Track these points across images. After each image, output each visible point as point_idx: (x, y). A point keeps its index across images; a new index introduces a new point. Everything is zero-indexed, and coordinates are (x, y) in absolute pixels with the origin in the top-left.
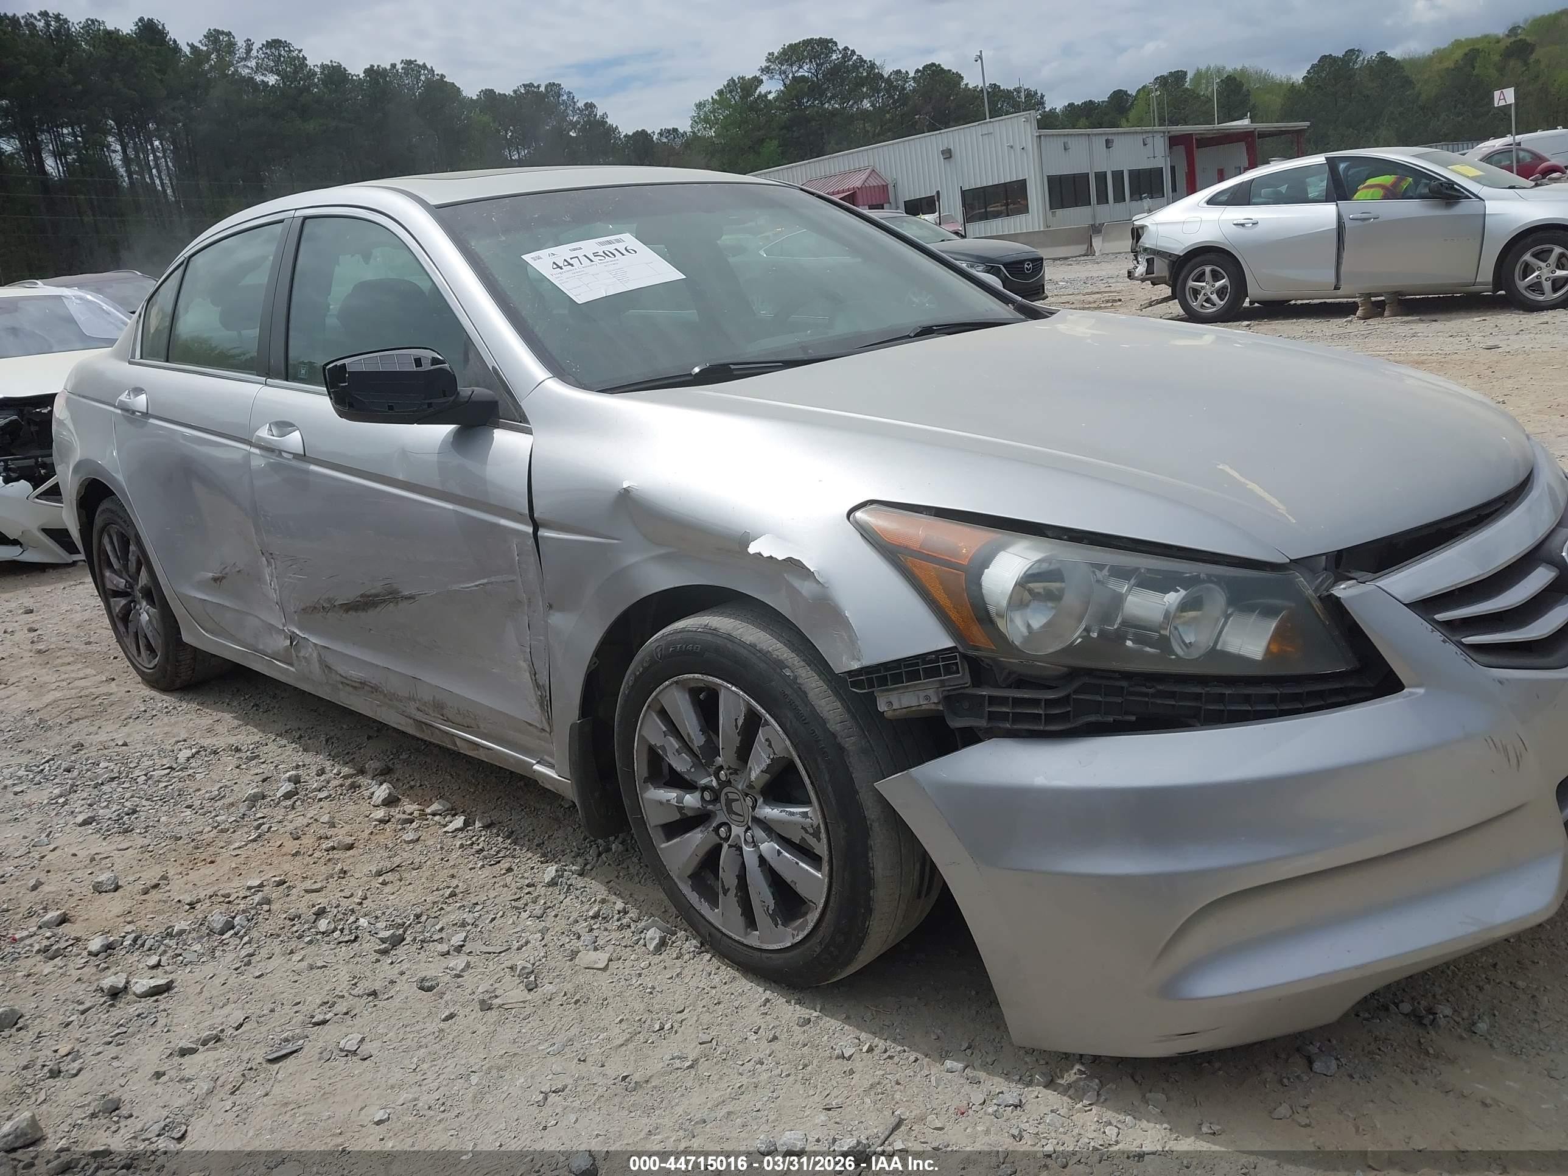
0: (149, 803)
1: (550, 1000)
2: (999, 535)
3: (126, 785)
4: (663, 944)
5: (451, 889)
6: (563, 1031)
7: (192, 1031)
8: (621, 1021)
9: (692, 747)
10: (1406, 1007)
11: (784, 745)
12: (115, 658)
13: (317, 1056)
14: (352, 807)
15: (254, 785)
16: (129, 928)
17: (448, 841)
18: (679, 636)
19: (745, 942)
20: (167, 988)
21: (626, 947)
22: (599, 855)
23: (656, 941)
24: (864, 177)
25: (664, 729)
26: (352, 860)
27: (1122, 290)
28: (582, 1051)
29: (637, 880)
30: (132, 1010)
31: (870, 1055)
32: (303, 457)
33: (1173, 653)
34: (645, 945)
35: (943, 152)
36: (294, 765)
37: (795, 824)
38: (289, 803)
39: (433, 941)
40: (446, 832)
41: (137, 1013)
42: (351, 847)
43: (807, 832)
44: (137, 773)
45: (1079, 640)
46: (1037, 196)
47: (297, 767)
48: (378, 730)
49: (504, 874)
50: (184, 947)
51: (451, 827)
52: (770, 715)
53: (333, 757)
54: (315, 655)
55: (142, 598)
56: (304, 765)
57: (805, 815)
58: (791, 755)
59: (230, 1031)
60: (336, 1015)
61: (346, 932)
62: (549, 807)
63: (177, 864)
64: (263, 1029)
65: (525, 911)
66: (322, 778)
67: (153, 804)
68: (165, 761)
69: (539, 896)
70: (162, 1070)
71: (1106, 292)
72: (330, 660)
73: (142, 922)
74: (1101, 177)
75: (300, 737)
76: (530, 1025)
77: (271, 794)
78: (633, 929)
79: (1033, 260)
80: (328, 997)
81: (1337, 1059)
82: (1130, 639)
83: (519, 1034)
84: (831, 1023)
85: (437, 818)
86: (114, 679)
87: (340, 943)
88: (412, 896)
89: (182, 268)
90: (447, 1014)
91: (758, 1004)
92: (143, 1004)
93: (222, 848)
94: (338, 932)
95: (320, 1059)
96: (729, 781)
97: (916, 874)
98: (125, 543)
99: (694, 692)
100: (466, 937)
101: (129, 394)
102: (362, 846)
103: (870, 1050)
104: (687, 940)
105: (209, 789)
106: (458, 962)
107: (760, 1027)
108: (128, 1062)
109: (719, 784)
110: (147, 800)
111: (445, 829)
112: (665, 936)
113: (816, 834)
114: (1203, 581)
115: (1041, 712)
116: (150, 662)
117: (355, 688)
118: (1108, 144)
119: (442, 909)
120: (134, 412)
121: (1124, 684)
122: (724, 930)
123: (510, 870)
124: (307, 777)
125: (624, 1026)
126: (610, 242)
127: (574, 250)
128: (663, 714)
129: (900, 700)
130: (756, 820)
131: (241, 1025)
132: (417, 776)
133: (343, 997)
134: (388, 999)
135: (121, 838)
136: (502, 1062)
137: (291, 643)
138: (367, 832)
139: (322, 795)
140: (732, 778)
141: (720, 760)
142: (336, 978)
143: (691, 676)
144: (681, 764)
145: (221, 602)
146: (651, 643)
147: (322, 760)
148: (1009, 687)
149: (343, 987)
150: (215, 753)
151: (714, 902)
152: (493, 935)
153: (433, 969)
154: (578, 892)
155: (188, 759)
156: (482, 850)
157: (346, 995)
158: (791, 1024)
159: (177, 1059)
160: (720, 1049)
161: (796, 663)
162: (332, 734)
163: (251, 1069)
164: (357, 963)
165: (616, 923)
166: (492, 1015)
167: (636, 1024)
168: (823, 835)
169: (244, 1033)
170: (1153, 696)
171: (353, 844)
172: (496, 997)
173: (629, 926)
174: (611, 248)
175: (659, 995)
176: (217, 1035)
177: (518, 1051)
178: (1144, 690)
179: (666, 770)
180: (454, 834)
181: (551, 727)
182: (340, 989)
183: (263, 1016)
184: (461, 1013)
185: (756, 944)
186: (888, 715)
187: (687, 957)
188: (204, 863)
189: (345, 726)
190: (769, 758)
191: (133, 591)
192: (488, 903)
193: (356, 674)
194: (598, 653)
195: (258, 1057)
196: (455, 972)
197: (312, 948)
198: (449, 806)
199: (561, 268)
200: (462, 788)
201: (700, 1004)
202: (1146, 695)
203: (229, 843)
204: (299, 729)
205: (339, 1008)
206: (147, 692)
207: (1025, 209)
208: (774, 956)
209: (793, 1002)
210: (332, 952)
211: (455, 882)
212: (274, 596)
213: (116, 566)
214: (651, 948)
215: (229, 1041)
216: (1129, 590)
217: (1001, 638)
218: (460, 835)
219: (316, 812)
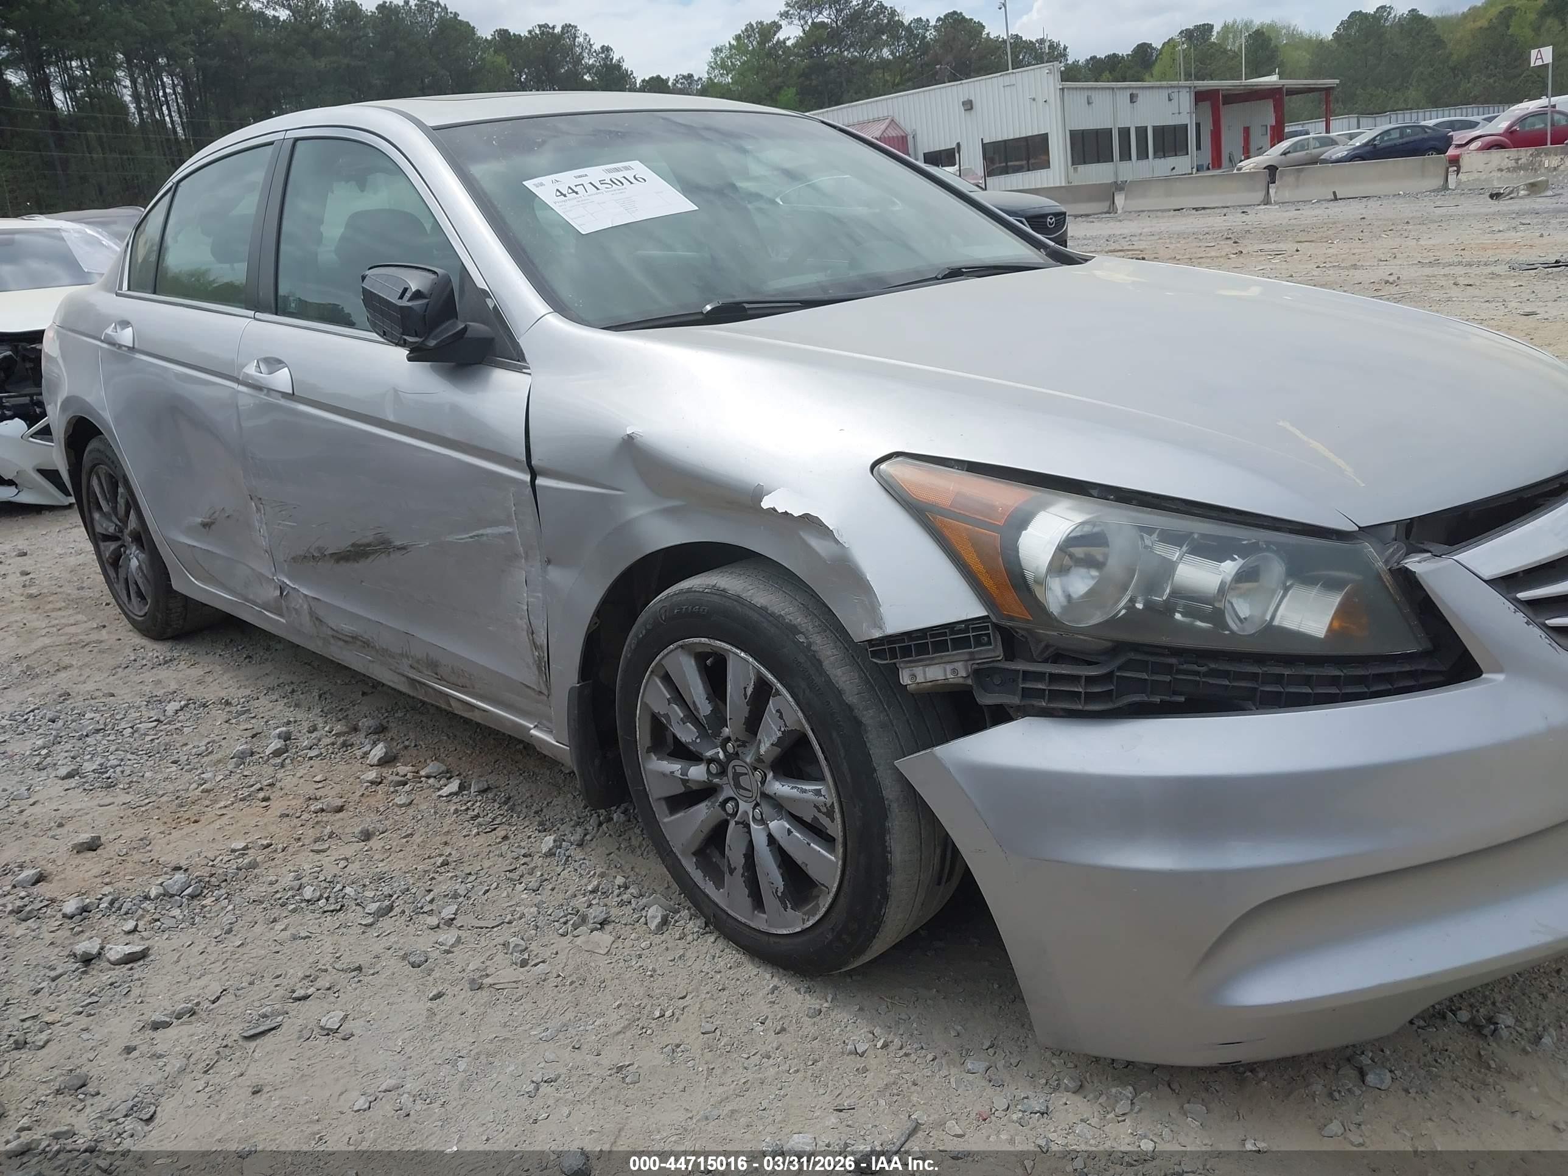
0: (134, 756)
1: (544, 981)
2: (1039, 494)
3: (111, 738)
4: (665, 922)
5: (443, 858)
6: (557, 1016)
7: (167, 1004)
8: (619, 1006)
9: (698, 716)
10: (1464, 1015)
11: (796, 718)
12: (107, 604)
13: (295, 1036)
14: (342, 767)
15: (243, 740)
16: (107, 889)
17: (442, 805)
18: (684, 597)
19: (752, 925)
20: (143, 955)
21: (626, 925)
22: (600, 824)
23: (659, 920)
24: (883, 127)
25: (669, 696)
26: (340, 823)
27: (1145, 249)
28: (577, 1038)
29: (639, 853)
30: (105, 978)
31: (884, 1052)
32: (291, 396)
33: (1227, 627)
34: (646, 924)
35: (964, 103)
36: (285, 720)
37: (807, 801)
38: (278, 760)
39: (424, 913)
40: (440, 796)
41: (110, 981)
42: (340, 809)
43: (819, 811)
44: (123, 725)
45: (1123, 612)
46: (1058, 150)
47: (289, 723)
48: (373, 687)
49: (500, 843)
50: (163, 912)
51: (445, 791)
52: (782, 683)
53: (324, 714)
54: (305, 606)
55: (132, 542)
56: (295, 722)
57: (818, 793)
58: (804, 727)
59: (206, 1004)
60: (318, 990)
61: (332, 900)
62: (548, 772)
63: (160, 823)
64: (241, 1003)
65: (521, 883)
66: (314, 735)
67: (138, 758)
68: (152, 713)
69: (536, 867)
70: (133, 1044)
71: (1128, 250)
72: (321, 613)
73: (121, 883)
74: (1125, 133)
75: (293, 691)
76: (522, 1007)
77: (261, 750)
78: (633, 905)
79: (1056, 215)
80: (311, 970)
81: (1391, 1071)
82: (1179, 612)
83: (511, 1017)
84: (843, 1016)
85: (431, 781)
86: (104, 627)
87: (325, 912)
88: (402, 863)
89: (169, 195)
90: (435, 992)
91: (765, 991)
92: (117, 972)
93: (207, 806)
94: (324, 901)
95: (299, 1038)
96: (737, 754)
97: (937, 860)
98: (115, 486)
99: (701, 658)
100: (457, 910)
101: (115, 328)
102: (352, 809)
103: (885, 1046)
104: (690, 919)
105: (196, 744)
106: (448, 937)
107: (767, 1017)
108: (99, 1033)
109: (726, 756)
110: (132, 753)
111: (439, 793)
112: (668, 915)
113: (830, 814)
114: (1261, 550)
115: (1081, 690)
116: (140, 610)
117: (346, 642)
118: (1133, 98)
119: (433, 878)
120: (120, 346)
121: (1173, 661)
122: (730, 912)
123: (505, 838)
124: (298, 734)
125: (622, 1011)
126: (617, 170)
127: (580, 177)
128: (667, 679)
129: (925, 673)
130: (764, 795)
131: (218, 998)
132: (412, 736)
133: (326, 971)
134: (373, 974)
135: (104, 793)
136: (491, 1047)
137: (281, 593)
138: (359, 793)
139: (312, 753)
140: (740, 750)
141: (726, 731)
142: (319, 951)
143: (696, 640)
144: (687, 734)
145: (209, 548)
146: (655, 604)
147: (314, 716)
148: (1046, 661)
149: (326, 960)
150: (205, 706)
151: (719, 884)
152: (487, 908)
153: (423, 943)
154: (577, 865)
155: (177, 712)
156: (477, 816)
157: (330, 969)
158: (800, 1015)
159: (149, 1033)
160: (724, 1041)
161: (810, 628)
162: (326, 689)
163: (226, 1046)
164: (343, 934)
165: (616, 899)
166: (483, 996)
167: (634, 1010)
168: (837, 815)
169: (221, 1006)
170: (1205, 675)
171: (342, 806)
172: (487, 975)
173: (630, 902)
174: (619, 176)
175: (660, 978)
176: (192, 1009)
177: (509, 1035)
178: (1195, 668)
179: (670, 740)
180: (449, 798)
181: (549, 689)
182: (323, 962)
183: (242, 988)
184: (450, 992)
185: (764, 927)
186: (912, 687)
187: (690, 938)
188: (187, 822)
189: (339, 682)
190: (780, 730)
191: (123, 535)
192: (482, 873)
193: (348, 627)
194: (598, 613)
195: (234, 1033)
196: (444, 948)
197: (296, 917)
198: (443, 768)
199: (565, 196)
200: (458, 749)
201: (704, 989)
202: (1197, 673)
203: (215, 802)
204: (292, 683)
205: (323, 982)
206: (137, 640)
207: (1046, 165)
208: (782, 941)
209: (802, 990)
210: (317, 921)
211: (448, 850)
212: (264, 543)
213: (105, 507)
214: (653, 927)
215: (204, 1015)
216: (1181, 558)
217: (1039, 608)
218: (455, 799)
219: (305, 772)
